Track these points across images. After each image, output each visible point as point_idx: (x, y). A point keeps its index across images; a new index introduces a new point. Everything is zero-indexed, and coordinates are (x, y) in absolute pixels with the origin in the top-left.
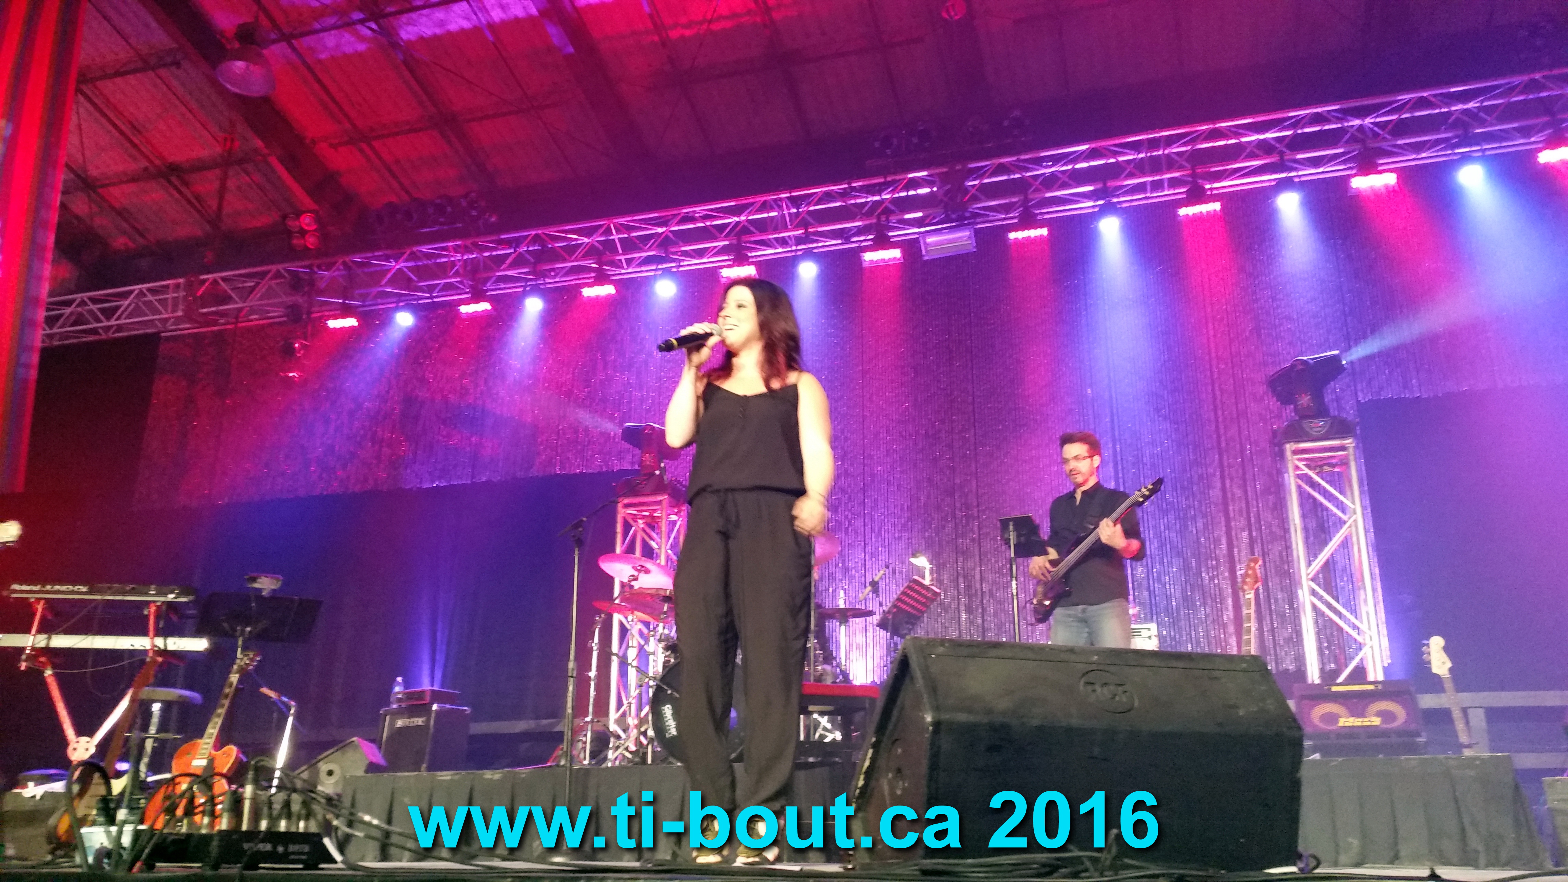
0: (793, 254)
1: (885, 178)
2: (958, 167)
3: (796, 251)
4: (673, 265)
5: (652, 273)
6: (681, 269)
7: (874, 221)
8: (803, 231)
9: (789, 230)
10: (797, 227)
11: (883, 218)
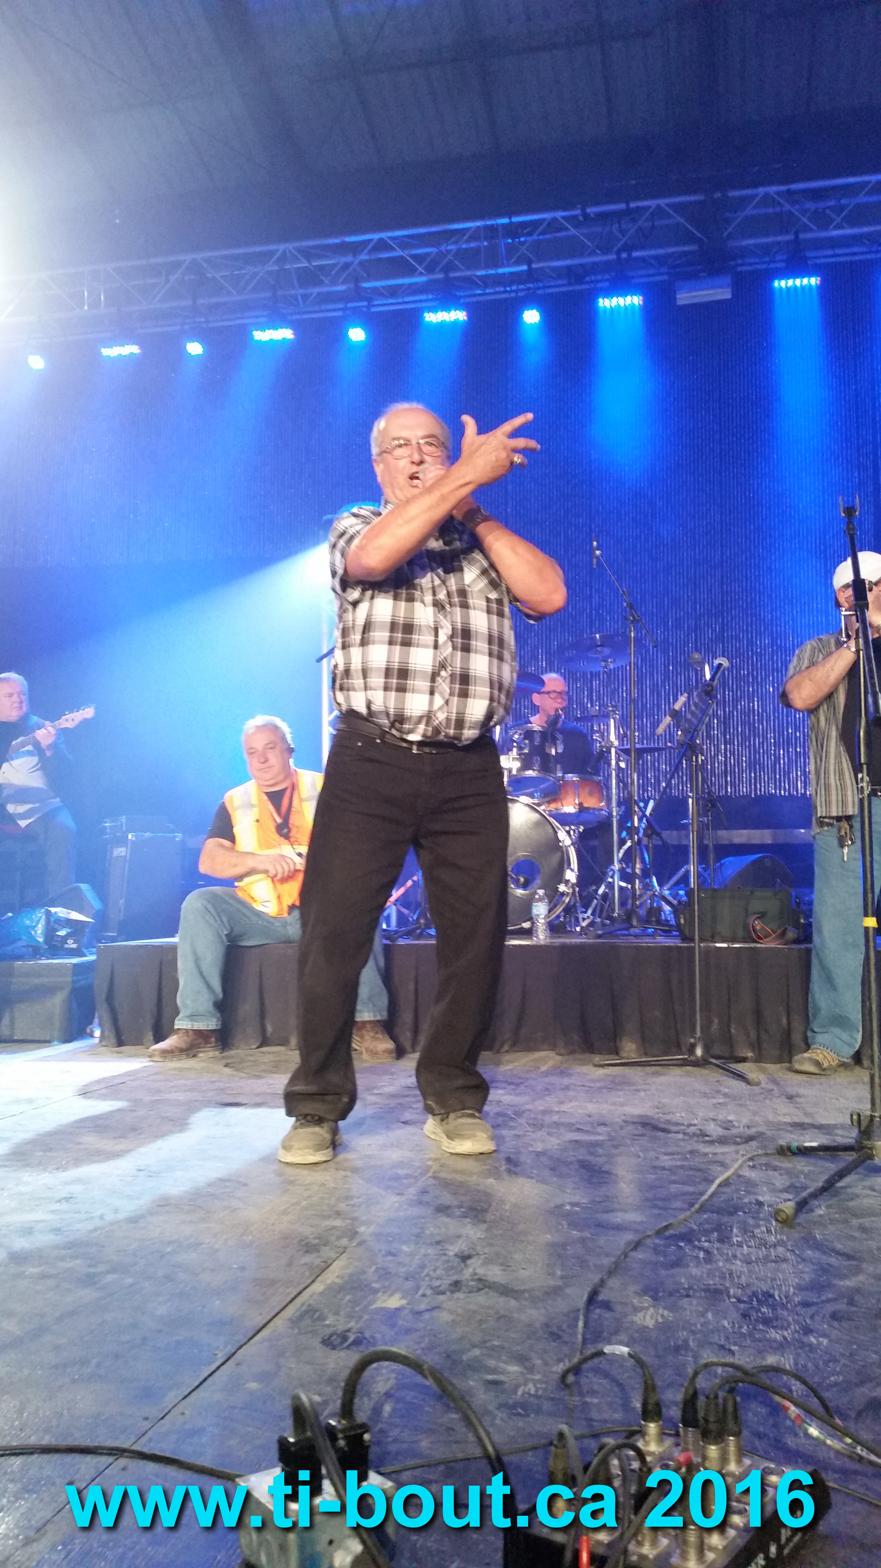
0: (513, 295)
1: (628, 204)
2: (718, 195)
3: (516, 291)
4: (365, 303)
5: (340, 314)
6: (373, 310)
7: (612, 257)
8: (525, 267)
9: (508, 266)
10: (518, 263)
11: (624, 255)
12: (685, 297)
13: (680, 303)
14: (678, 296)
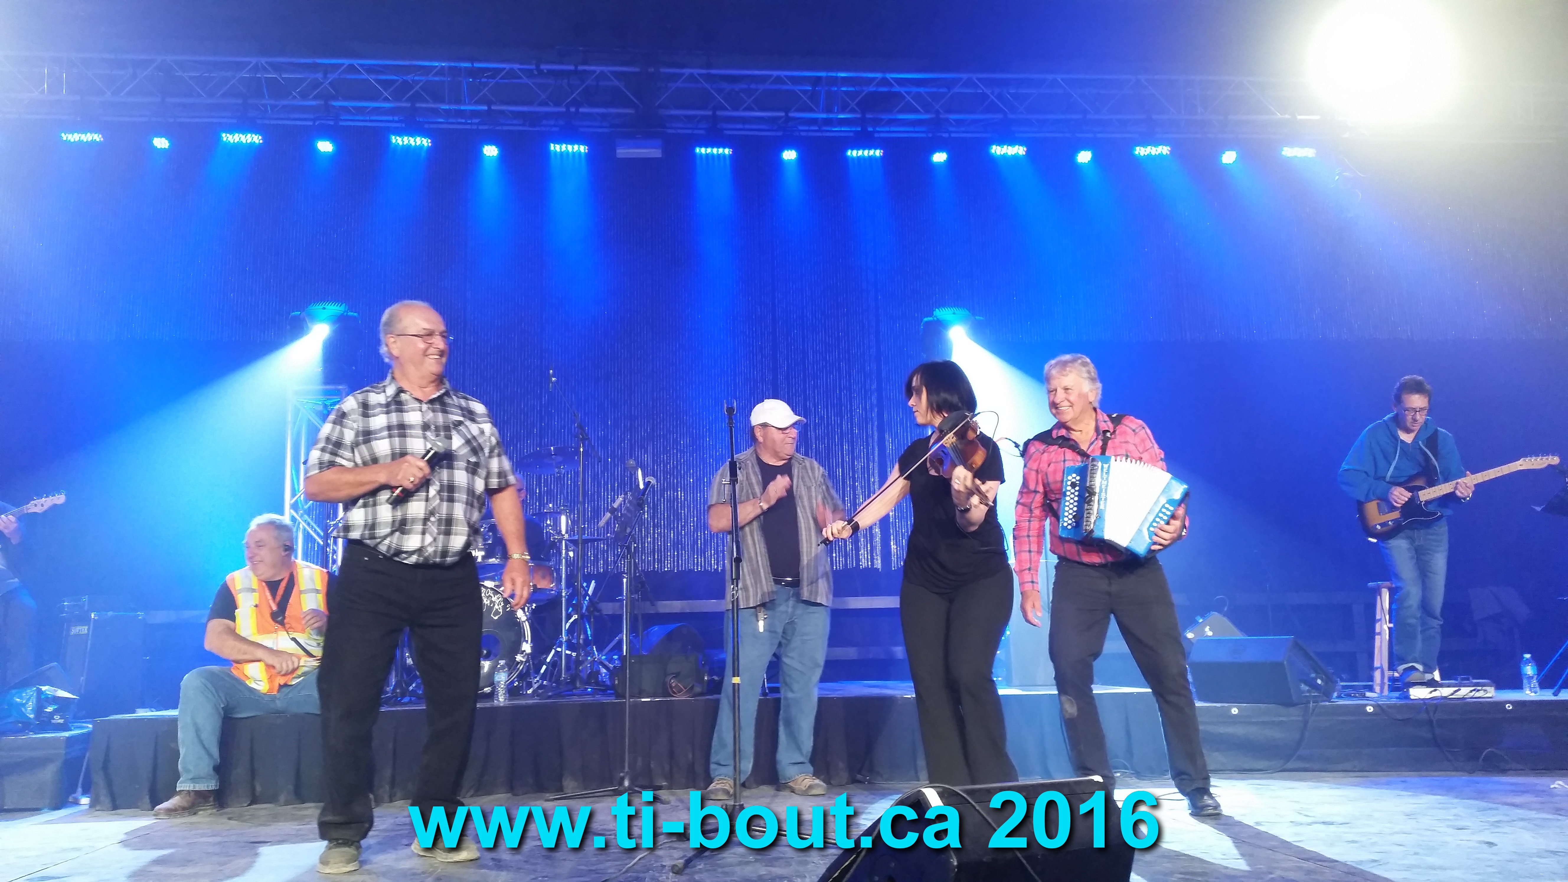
1: (576, 66)
2: (651, 69)
6: (340, 125)
7: (563, 109)
8: (485, 108)
9: (469, 104)
10: (478, 102)
11: (573, 110)
12: (623, 152)
13: (619, 156)
14: (618, 151)
